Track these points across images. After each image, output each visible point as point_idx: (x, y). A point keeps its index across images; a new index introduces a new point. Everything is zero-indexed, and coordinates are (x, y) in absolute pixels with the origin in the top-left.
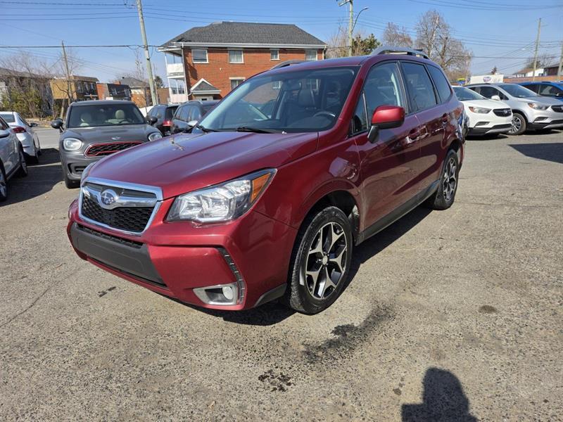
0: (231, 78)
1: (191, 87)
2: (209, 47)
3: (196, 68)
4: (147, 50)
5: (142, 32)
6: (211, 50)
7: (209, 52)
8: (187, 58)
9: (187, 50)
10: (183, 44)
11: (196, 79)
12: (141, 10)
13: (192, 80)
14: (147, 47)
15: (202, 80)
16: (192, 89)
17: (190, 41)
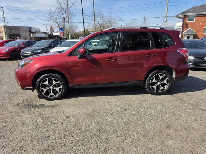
0: (204, 28)
1: (183, 32)
2: (197, 15)
3: (188, 24)
4: (166, 18)
5: (166, 11)
6: (197, 16)
7: (196, 17)
8: (185, 20)
9: (186, 16)
10: (184, 14)
11: (187, 28)
12: (168, 3)
13: (185, 29)
14: (166, 17)
15: (190, 28)
16: (184, 32)
17: (188, 13)
